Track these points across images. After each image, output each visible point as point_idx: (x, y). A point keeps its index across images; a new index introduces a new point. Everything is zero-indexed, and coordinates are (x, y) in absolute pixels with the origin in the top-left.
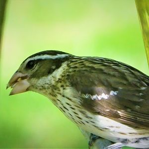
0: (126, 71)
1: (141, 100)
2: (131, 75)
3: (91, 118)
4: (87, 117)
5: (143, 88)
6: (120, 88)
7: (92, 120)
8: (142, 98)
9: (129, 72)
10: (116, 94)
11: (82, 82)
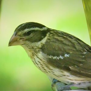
0: (75, 42)
1: (84, 60)
2: (78, 44)
3: (52, 70)
4: (50, 69)
5: (85, 53)
6: (71, 53)
7: (53, 71)
8: (84, 59)
9: (77, 42)
10: (68, 56)
11: (47, 48)
